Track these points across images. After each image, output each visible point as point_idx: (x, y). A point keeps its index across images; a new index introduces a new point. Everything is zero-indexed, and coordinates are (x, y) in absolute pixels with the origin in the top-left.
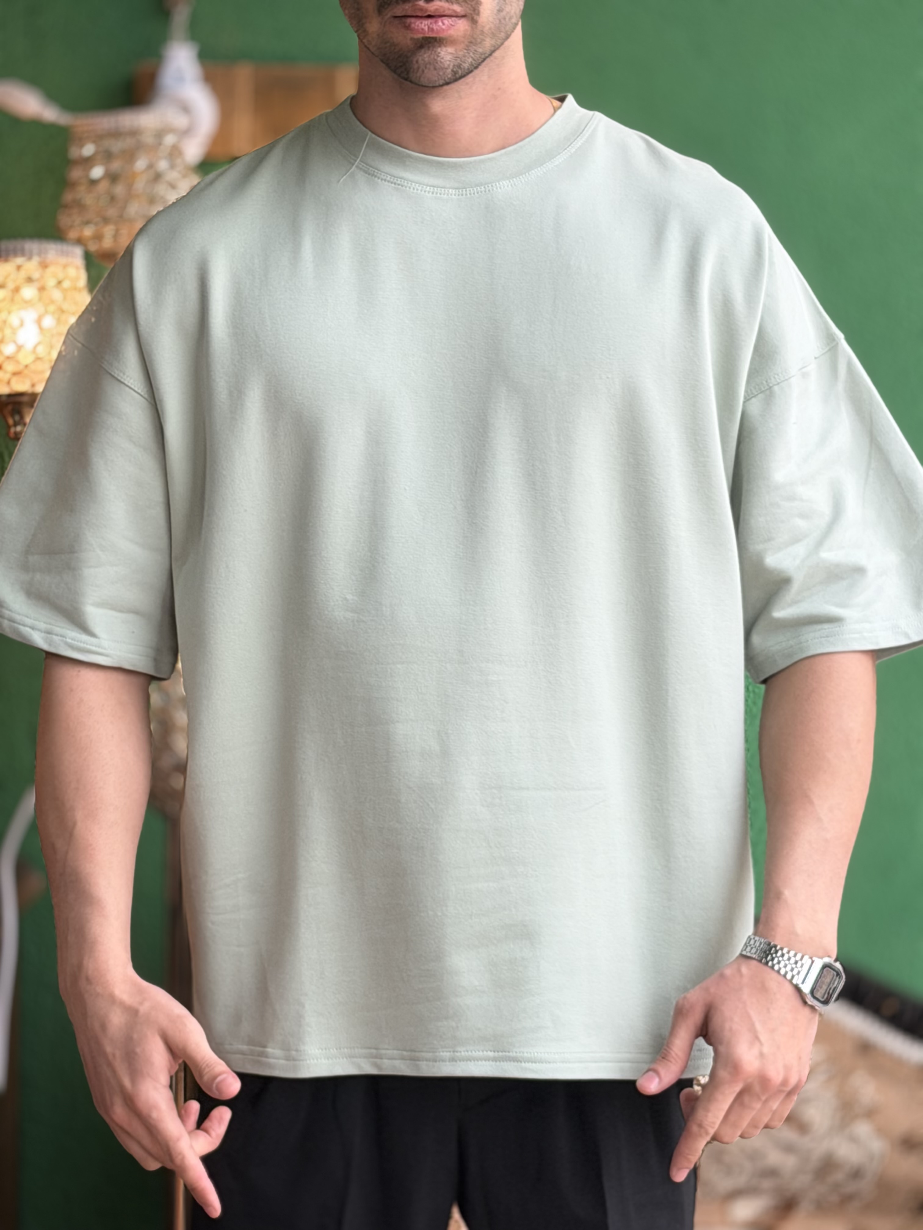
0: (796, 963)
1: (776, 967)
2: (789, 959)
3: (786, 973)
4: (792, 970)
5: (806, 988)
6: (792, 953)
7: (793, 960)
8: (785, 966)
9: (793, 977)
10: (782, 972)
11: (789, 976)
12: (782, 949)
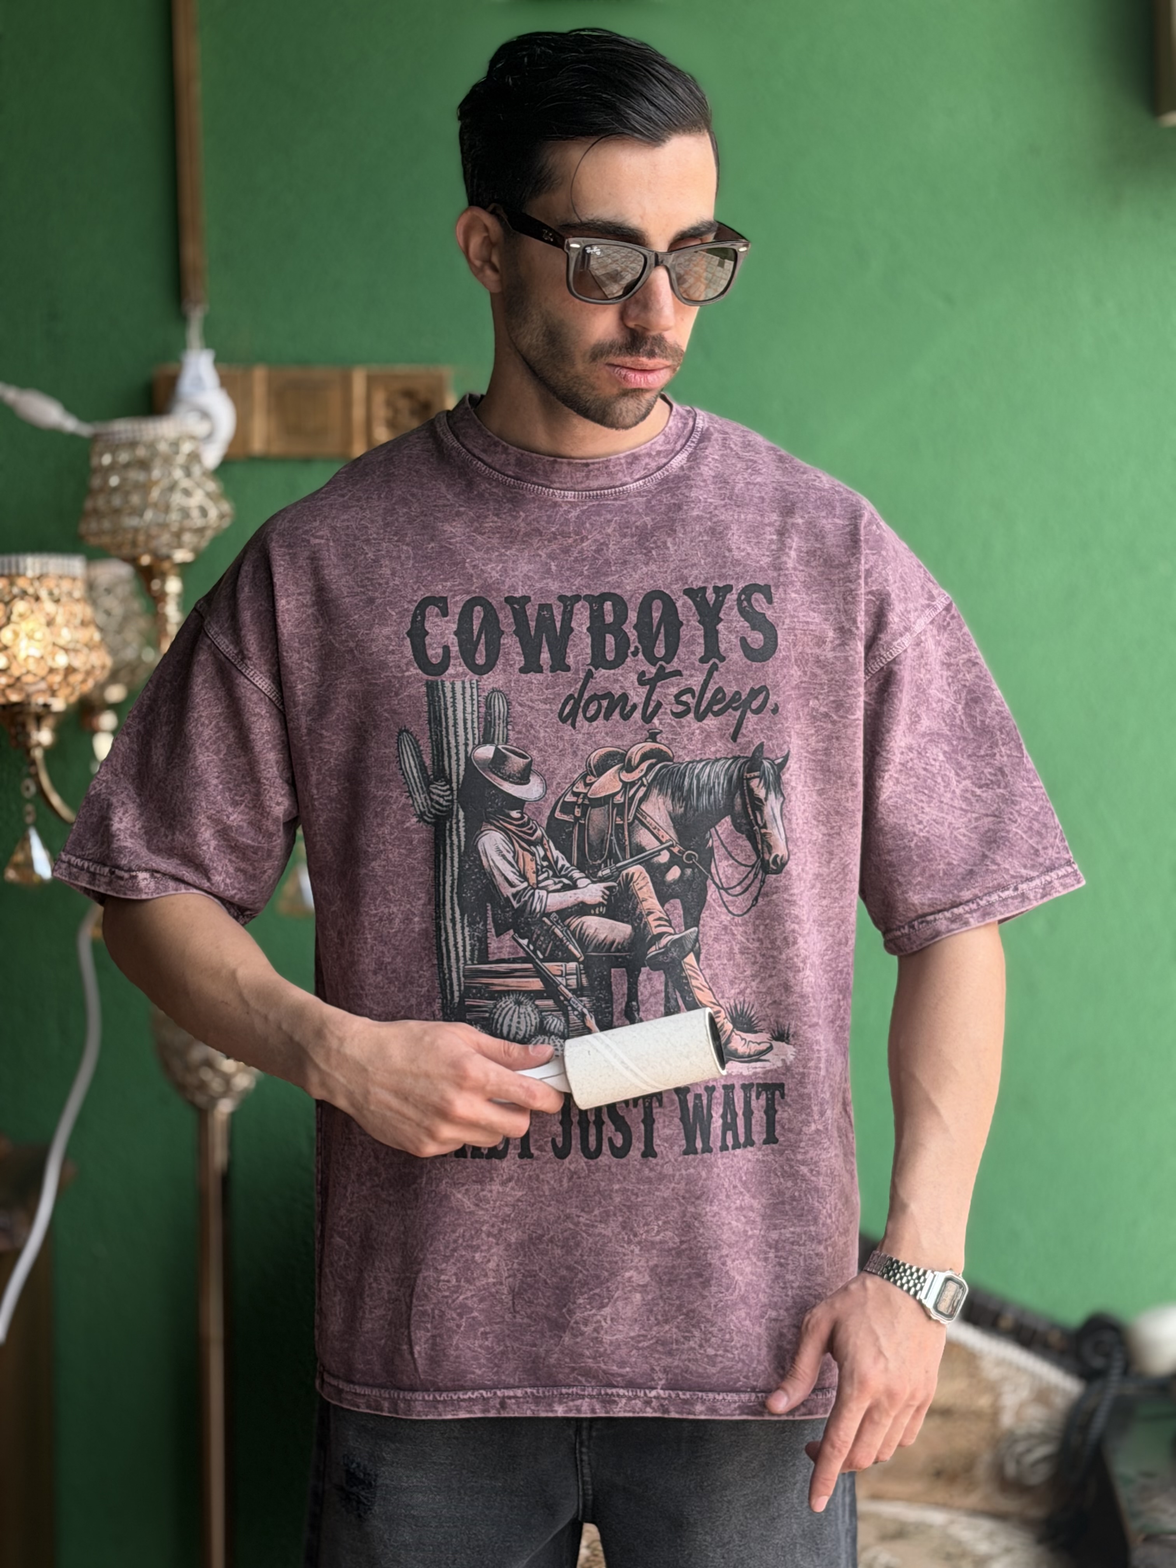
0: (919, 1278)
1: (899, 1283)
2: (912, 1274)
3: (909, 1289)
4: (915, 1285)
5: (929, 1303)
6: (914, 1269)
7: (915, 1276)
8: (908, 1282)
9: (916, 1293)
10: (905, 1287)
11: (912, 1291)
12: (904, 1265)
